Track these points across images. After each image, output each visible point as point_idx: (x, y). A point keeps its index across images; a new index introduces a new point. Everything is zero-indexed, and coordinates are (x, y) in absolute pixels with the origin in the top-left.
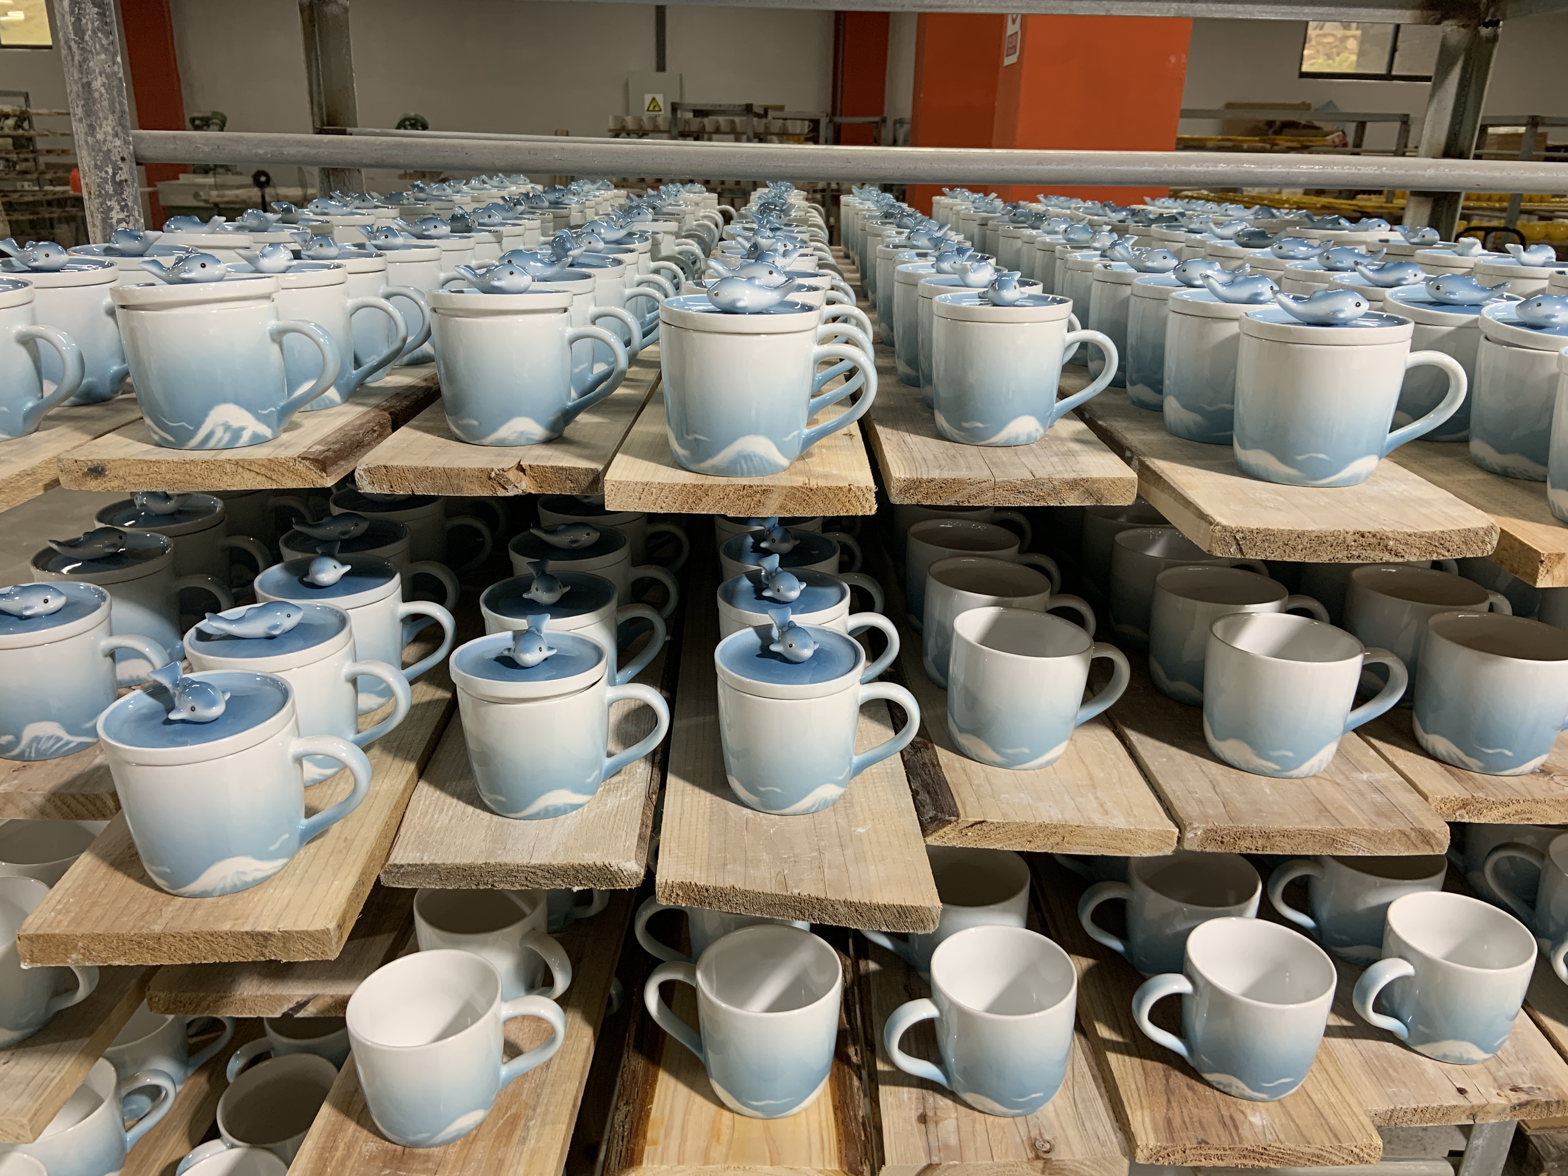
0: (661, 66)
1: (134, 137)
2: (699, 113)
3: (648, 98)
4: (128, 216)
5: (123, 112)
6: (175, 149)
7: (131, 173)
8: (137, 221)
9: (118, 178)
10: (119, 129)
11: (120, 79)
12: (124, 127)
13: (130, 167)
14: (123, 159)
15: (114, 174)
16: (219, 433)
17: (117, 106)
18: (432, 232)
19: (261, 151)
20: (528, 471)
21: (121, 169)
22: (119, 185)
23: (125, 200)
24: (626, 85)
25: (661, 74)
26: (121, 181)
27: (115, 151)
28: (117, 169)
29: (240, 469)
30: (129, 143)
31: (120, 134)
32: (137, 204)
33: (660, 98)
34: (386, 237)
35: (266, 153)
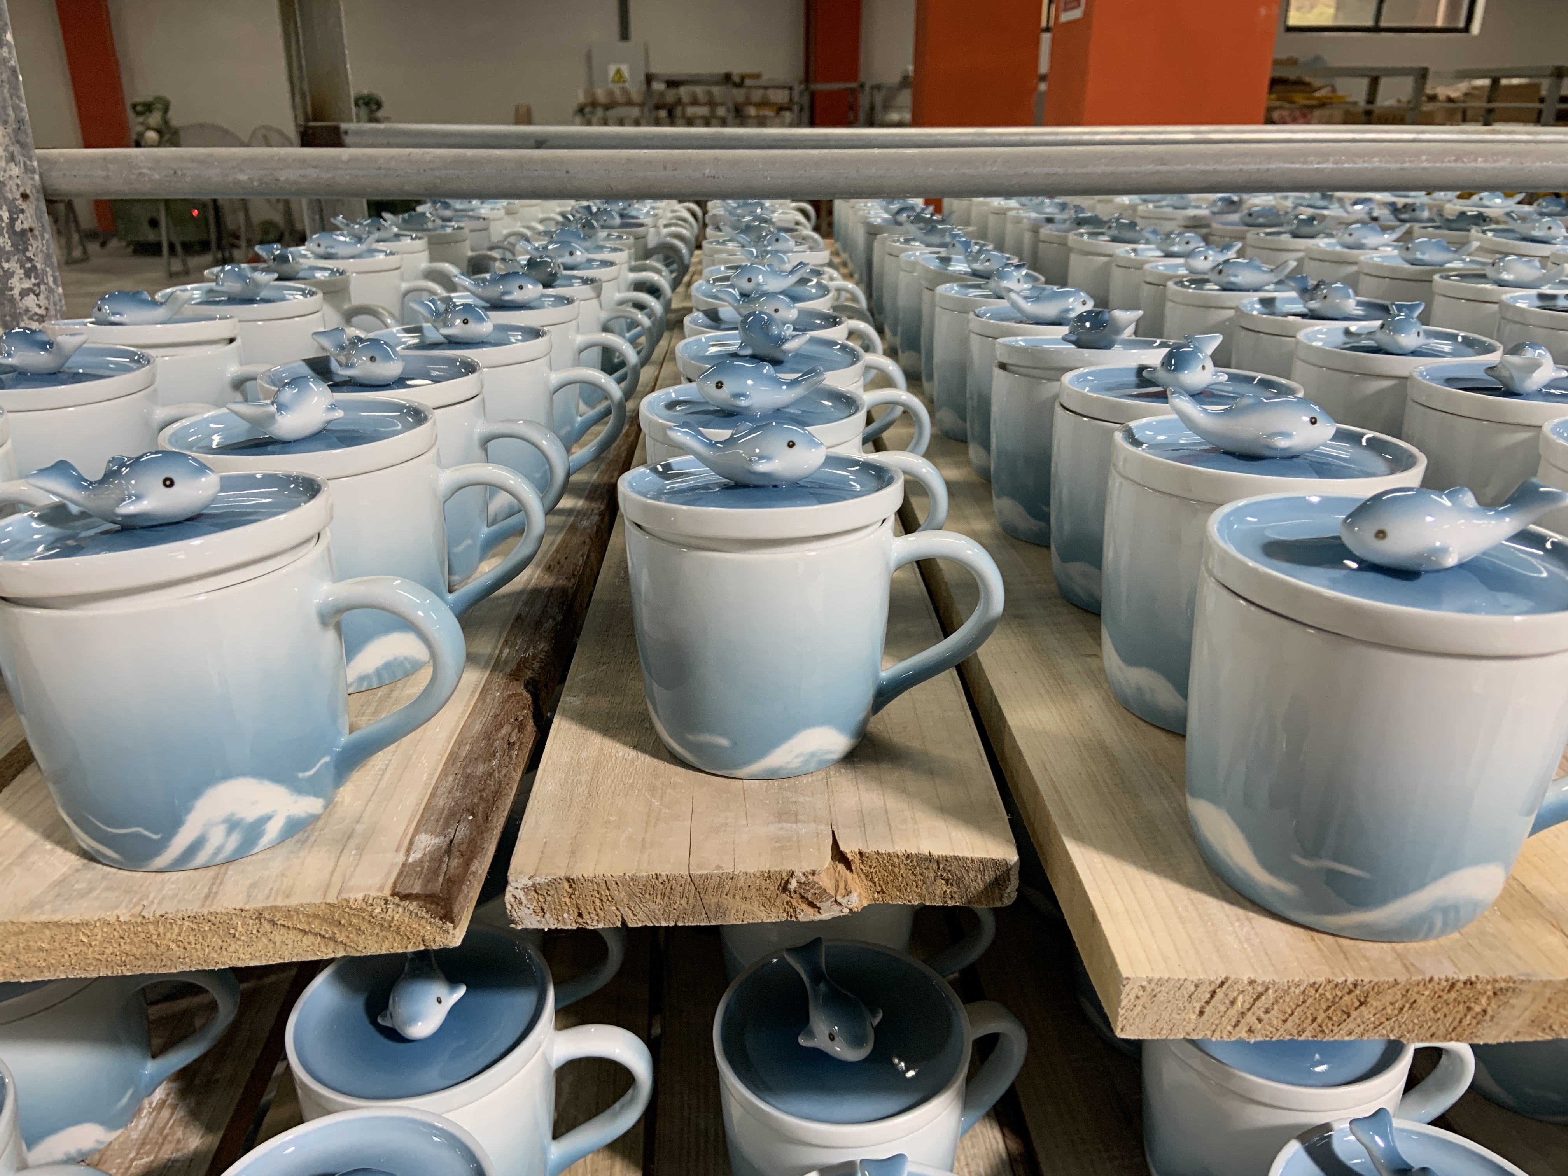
0: (625, 35)
1: (41, 160)
2: (672, 84)
3: (612, 70)
4: (38, 285)
5: (20, 121)
6: (107, 177)
7: (39, 218)
8: (51, 291)
9: (18, 227)
10: (16, 149)
11: (14, 71)
12: (23, 146)
13: (37, 209)
14: (25, 196)
15: (13, 220)
16: (217, 837)
17: (11, 112)
18: (517, 296)
19: (243, 177)
20: (856, 863)
21: (22, 211)
22: (21, 238)
23: (30, 260)
24: (589, 57)
25: (625, 44)
26: (23, 231)
27: (12, 184)
28: (15, 212)
29: (267, 927)
30: (33, 171)
31: (19, 158)
32: (51, 266)
33: (625, 69)
34: (465, 322)
35: (251, 180)
